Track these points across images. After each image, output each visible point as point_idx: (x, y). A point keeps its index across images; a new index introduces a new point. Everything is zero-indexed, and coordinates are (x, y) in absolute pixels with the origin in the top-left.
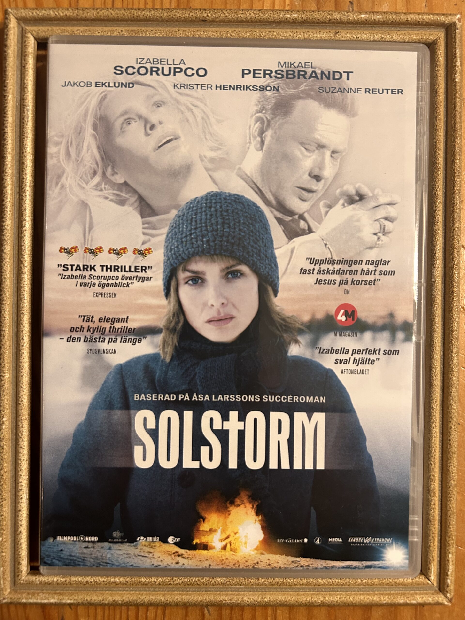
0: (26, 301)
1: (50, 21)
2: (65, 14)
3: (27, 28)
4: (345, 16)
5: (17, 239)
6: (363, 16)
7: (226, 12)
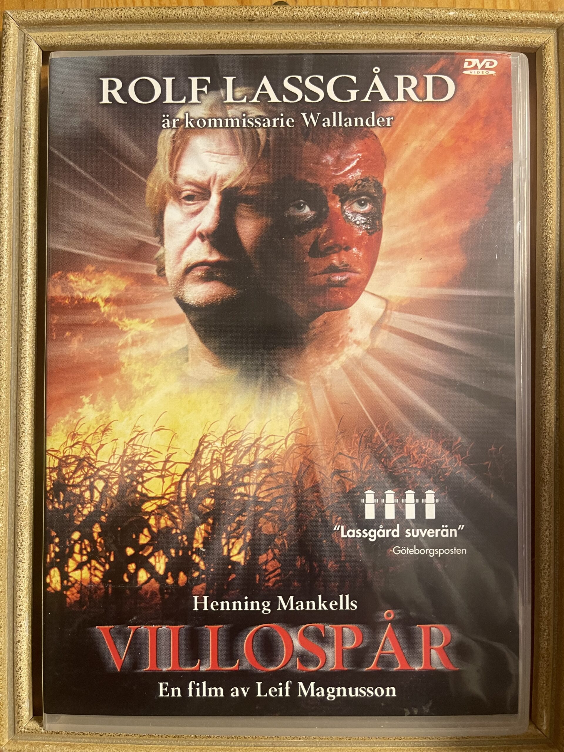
0: (27, 376)
1: (58, 25)
2: (76, 15)
3: (30, 34)
4: (429, 13)
5: (17, 297)
6: (451, 13)
7: (278, 10)
